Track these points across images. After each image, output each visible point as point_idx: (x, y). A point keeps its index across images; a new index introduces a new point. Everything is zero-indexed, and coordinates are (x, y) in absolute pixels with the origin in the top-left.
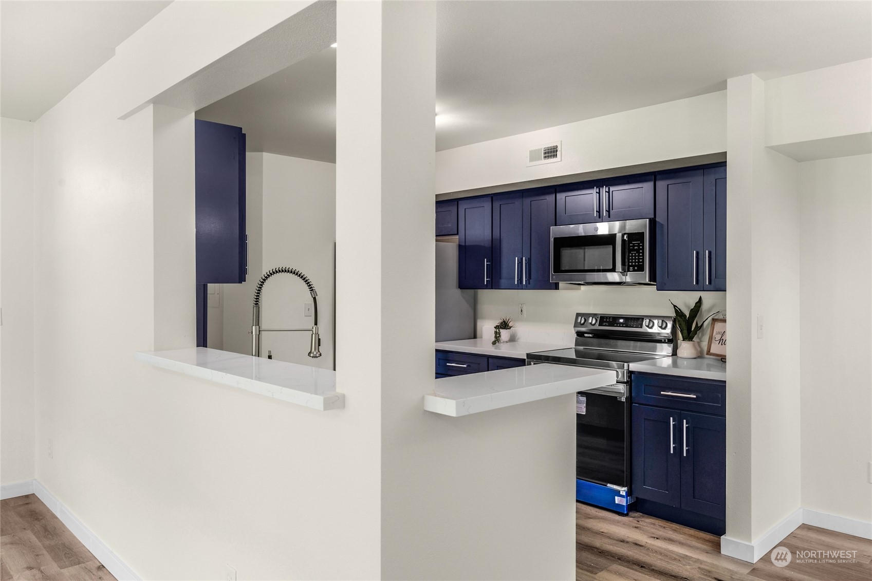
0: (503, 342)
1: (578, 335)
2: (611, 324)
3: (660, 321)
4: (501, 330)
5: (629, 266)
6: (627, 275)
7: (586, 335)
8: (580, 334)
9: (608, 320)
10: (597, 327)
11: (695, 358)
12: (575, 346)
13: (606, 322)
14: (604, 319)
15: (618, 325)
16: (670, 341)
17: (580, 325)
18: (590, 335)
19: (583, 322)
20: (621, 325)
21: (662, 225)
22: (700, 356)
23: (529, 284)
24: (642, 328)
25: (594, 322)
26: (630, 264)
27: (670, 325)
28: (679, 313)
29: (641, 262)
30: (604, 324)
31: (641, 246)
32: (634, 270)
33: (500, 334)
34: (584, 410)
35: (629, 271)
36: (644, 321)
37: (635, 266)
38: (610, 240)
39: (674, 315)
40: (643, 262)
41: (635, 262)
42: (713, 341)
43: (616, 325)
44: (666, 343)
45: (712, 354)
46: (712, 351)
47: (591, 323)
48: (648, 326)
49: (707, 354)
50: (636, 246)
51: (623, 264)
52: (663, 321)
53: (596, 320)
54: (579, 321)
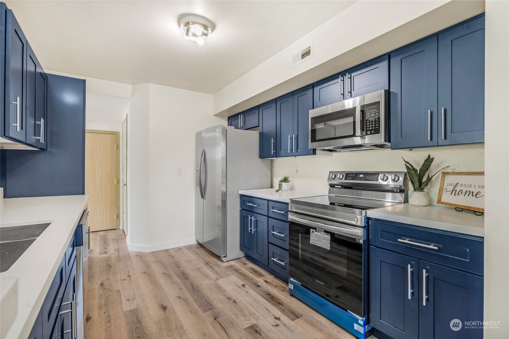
0: (284, 190)
1: (331, 186)
2: (353, 179)
3: (393, 176)
4: (282, 183)
5: (367, 131)
6: (365, 138)
7: (336, 186)
8: (332, 186)
9: (351, 176)
10: (343, 181)
11: (426, 206)
12: (329, 193)
13: (350, 177)
14: (348, 175)
15: (359, 179)
16: (401, 191)
17: (331, 180)
18: (340, 187)
19: (333, 177)
20: (361, 179)
21: (396, 94)
22: (430, 204)
23: (297, 152)
24: (378, 181)
25: (341, 177)
26: (368, 129)
27: (401, 179)
28: (410, 169)
29: (377, 126)
30: (349, 178)
31: (377, 113)
32: (371, 134)
33: (281, 185)
34: (329, 246)
35: (366, 134)
36: (380, 176)
37: (372, 130)
38: (350, 113)
39: (405, 170)
40: (379, 126)
41: (372, 127)
42: (444, 191)
43: (357, 179)
44: (398, 193)
45: (443, 203)
46: (442, 200)
47: (339, 178)
48: (383, 180)
49: (438, 203)
50: (373, 114)
51: (362, 129)
52: (395, 175)
53: (343, 176)
54: (331, 176)
